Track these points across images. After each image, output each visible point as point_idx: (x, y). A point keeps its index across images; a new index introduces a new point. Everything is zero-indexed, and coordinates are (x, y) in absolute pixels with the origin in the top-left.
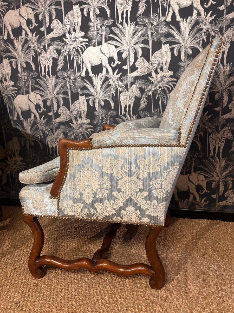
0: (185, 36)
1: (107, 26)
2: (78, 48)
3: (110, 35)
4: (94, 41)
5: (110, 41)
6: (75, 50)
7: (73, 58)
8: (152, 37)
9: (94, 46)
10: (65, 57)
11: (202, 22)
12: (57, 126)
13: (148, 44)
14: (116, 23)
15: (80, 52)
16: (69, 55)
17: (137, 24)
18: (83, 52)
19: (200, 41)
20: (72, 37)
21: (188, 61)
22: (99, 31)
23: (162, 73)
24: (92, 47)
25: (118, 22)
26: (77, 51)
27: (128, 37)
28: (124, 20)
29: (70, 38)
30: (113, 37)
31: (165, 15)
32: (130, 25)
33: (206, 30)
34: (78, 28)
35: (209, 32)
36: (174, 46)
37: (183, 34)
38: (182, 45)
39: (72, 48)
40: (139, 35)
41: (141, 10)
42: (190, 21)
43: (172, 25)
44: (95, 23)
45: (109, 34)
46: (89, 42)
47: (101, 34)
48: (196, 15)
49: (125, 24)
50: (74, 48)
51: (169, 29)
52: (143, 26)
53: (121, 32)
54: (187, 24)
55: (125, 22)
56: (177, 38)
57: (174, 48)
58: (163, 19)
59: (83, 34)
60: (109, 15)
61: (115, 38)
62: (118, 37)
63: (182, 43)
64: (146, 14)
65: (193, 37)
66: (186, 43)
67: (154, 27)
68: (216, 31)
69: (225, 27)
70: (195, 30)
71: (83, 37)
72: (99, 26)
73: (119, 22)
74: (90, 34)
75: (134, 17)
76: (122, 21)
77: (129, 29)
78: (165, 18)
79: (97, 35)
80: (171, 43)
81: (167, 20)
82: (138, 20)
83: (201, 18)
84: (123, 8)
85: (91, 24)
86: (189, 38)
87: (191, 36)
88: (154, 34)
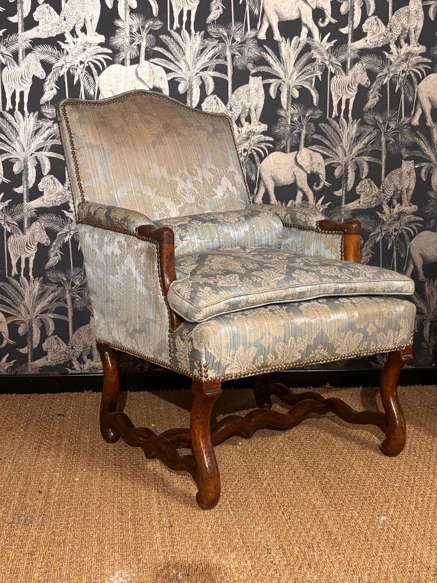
0: (288, 66)
1: (151, 32)
2: (90, 63)
3: (156, 49)
4: (123, 54)
5: (156, 59)
6: (84, 68)
7: (79, 81)
8: (233, 62)
9: (123, 63)
10: (61, 78)
11: (316, 48)
12: (34, 214)
13: (226, 73)
14: (169, 29)
15: (94, 73)
16: (71, 77)
17: (207, 36)
18: (99, 72)
19: (312, 78)
20: (79, 43)
21: (292, 109)
22: (135, 38)
23: (249, 126)
24: (120, 65)
25: (172, 28)
26: (88, 69)
27: (189, 55)
28: (184, 26)
29: (74, 43)
30: (161, 51)
31: (256, 28)
32: (195, 35)
33: (322, 62)
34: (92, 27)
35: (326, 65)
36: (271, 81)
37: (285, 64)
38: (284, 82)
39: (77, 62)
40: (210, 55)
41: (216, 12)
42: (296, 44)
43: (268, 46)
44: (127, 22)
45: (154, 47)
46: (114, 56)
47: (138, 43)
48: (306, 35)
49: (186, 32)
50: (81, 63)
51: (262, 53)
52: (218, 41)
53: (177, 47)
54: (292, 48)
55: (186, 29)
56: (275, 68)
57: (270, 84)
58: (253, 34)
59: (102, 38)
60: (155, 12)
61: (166, 54)
62: (171, 53)
63: (284, 77)
64: (224, 21)
65: (301, 70)
66: (290, 79)
67: (238, 45)
68: (336, 66)
69: (351, 62)
70: (304, 59)
71: (101, 45)
72: (134, 30)
73: (175, 28)
74: (117, 41)
75: (201, 24)
76: (179, 27)
77: (192, 42)
78: (255, 32)
79: (131, 44)
80: (265, 76)
81: (259, 37)
82: (209, 30)
83: (313, 41)
84: (182, 5)
85: (119, 23)
86: (295, 71)
87: (299, 68)
88: (237, 57)
